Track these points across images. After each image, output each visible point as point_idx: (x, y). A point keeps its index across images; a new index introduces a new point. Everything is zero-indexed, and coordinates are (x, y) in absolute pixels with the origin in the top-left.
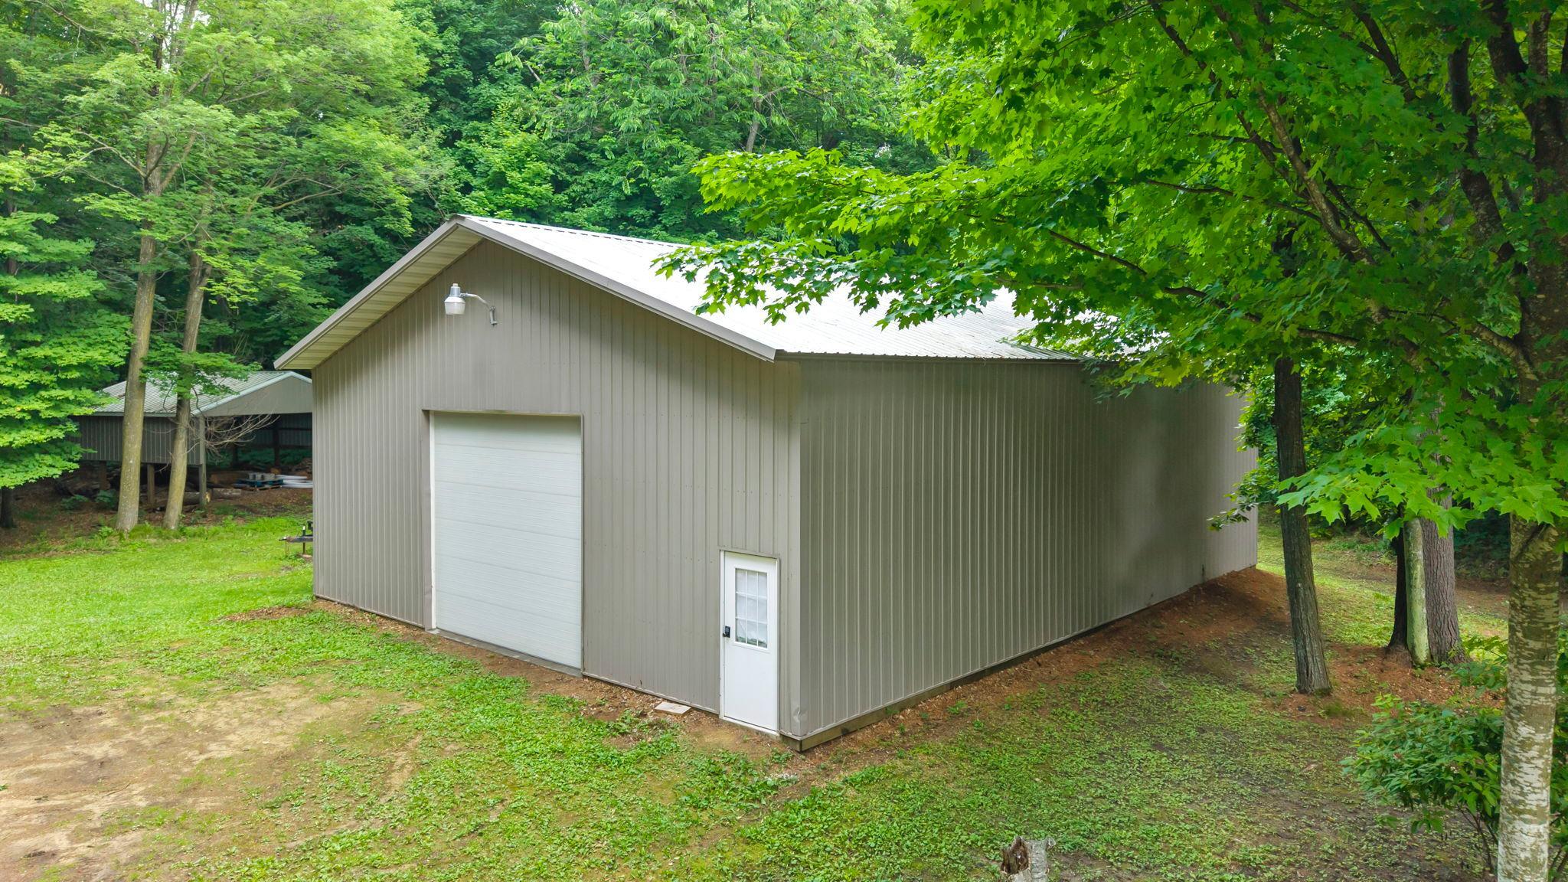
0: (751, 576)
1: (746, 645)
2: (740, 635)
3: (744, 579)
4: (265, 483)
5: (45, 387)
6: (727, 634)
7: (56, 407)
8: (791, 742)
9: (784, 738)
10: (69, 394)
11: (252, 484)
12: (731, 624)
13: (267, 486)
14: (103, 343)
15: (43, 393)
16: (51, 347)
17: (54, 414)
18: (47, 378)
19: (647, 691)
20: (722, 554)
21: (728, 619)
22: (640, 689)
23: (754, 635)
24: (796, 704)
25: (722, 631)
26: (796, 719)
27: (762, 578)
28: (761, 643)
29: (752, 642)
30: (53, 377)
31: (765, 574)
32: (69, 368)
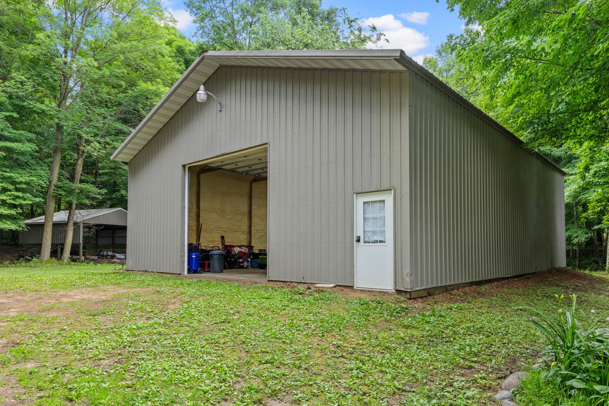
0: (374, 205)
1: (371, 244)
2: (367, 239)
3: (370, 208)
4: (108, 256)
5: (10, 191)
6: (358, 241)
7: (14, 199)
8: (403, 294)
9: (399, 292)
10: (20, 194)
11: (102, 256)
12: (361, 234)
13: (109, 257)
14: (38, 175)
15: (9, 193)
16: (14, 174)
17: (12, 202)
18: (11, 187)
19: (306, 282)
20: (355, 195)
21: (359, 232)
22: (303, 281)
23: (376, 238)
24: (407, 270)
25: (355, 239)
26: (408, 279)
27: (382, 204)
28: (381, 242)
29: (376, 242)
30: (13, 187)
31: (383, 201)
32: (21, 183)
